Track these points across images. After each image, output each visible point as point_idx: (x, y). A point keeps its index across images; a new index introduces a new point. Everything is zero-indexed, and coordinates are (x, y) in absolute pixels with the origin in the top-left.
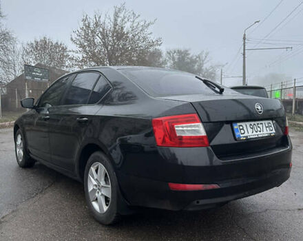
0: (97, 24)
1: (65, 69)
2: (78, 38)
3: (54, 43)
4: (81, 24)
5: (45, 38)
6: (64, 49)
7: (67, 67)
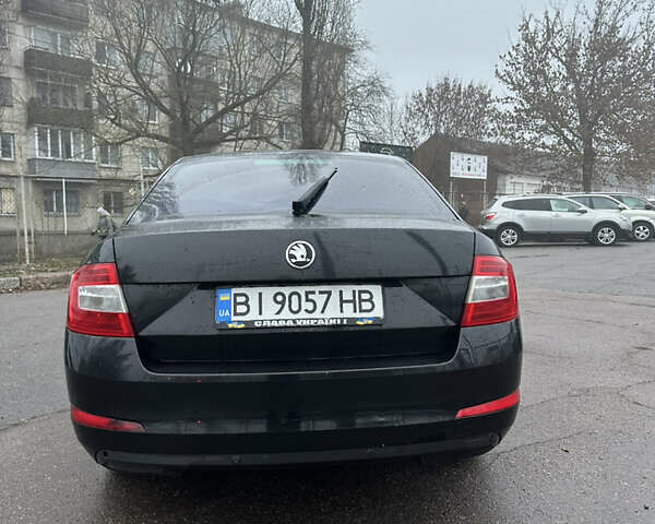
0: (550, 32)
1: (486, 139)
2: (509, 69)
3: (464, 87)
4: (517, 38)
5: (446, 79)
6: (484, 99)
7: (489, 135)
